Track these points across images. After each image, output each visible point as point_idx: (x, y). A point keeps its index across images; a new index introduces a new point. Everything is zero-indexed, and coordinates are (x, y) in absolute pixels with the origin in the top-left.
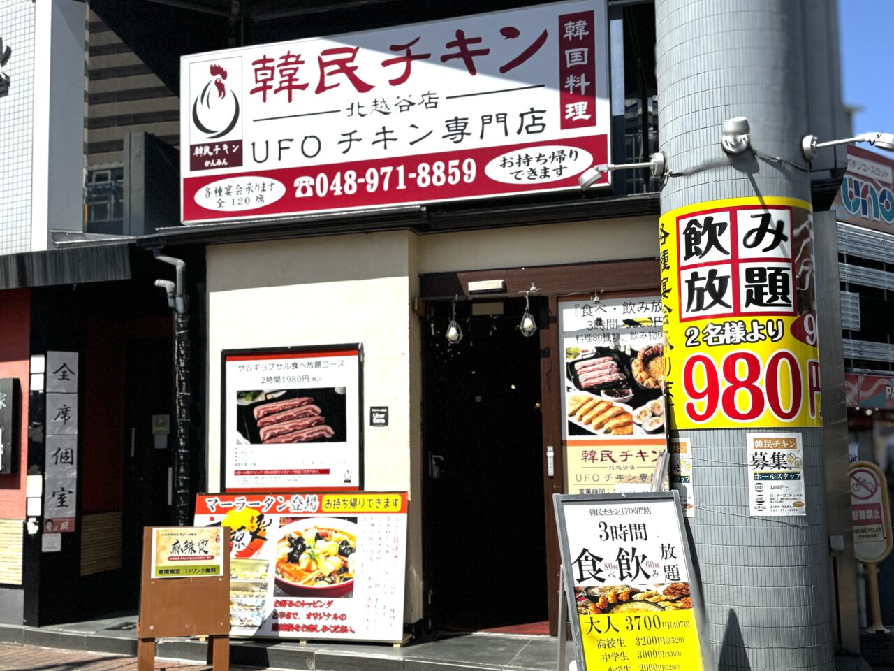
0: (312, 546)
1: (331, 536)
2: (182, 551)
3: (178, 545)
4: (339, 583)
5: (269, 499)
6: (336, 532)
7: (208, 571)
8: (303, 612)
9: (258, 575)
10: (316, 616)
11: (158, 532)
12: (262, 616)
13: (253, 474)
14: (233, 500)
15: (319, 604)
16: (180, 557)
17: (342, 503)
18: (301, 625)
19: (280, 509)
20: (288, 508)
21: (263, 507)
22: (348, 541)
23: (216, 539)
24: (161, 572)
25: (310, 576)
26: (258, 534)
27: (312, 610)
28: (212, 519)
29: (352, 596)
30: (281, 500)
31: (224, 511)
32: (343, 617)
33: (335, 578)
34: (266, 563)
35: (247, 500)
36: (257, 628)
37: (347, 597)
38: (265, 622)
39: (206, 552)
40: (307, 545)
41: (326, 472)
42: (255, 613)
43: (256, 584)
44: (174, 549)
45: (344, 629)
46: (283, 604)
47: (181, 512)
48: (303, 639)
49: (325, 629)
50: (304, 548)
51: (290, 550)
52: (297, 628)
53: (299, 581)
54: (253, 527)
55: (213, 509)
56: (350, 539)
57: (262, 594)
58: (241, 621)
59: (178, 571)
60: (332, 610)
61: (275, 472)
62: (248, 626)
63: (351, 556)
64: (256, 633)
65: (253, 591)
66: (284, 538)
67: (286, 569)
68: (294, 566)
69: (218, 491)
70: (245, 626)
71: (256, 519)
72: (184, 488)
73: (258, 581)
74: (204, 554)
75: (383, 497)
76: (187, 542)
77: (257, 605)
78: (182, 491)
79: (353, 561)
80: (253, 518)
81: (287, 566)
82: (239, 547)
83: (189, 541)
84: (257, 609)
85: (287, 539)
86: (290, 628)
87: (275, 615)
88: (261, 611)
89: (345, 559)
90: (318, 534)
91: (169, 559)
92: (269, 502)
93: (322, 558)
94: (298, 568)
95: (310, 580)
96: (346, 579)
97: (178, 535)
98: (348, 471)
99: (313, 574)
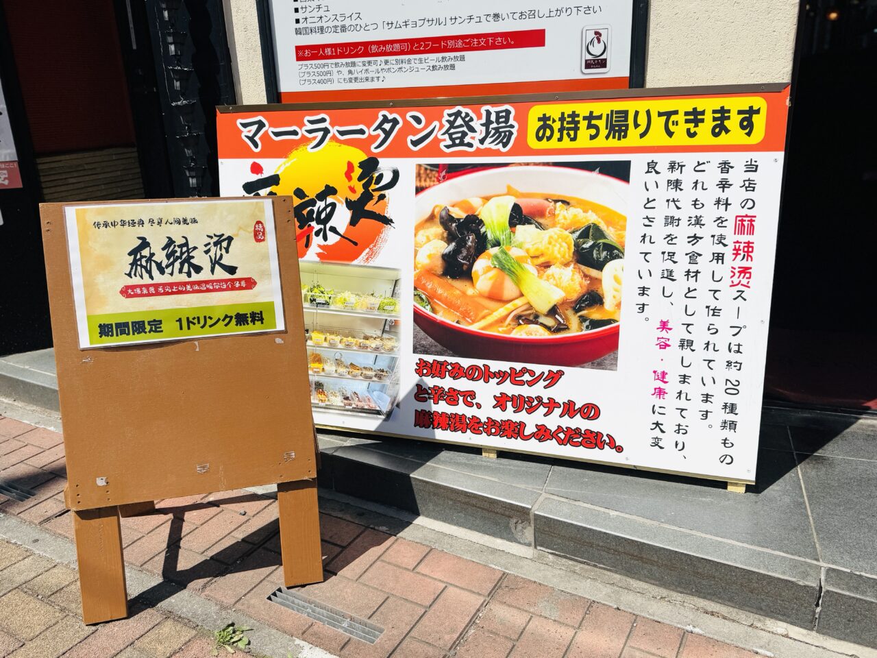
0: (502, 238)
1: (553, 215)
2: (162, 271)
3: (146, 252)
4: (576, 329)
5: (385, 120)
6: (565, 202)
7: (241, 319)
8: (486, 391)
9: (376, 301)
10: (521, 403)
11: (80, 218)
12: (391, 392)
13: (342, 56)
14: (301, 125)
15: (527, 377)
16: (156, 286)
17: (583, 124)
18: (484, 420)
19: (415, 143)
20: (437, 141)
21: (372, 139)
22: (603, 226)
23: (256, 234)
24: (105, 330)
25: (502, 311)
26: (369, 207)
27: (509, 388)
28: (256, 168)
29: (613, 365)
30: (418, 120)
31: (282, 151)
32: (591, 411)
33: (566, 319)
34: (393, 275)
35: (333, 124)
36: (383, 417)
37: (600, 366)
38: (398, 406)
39: (232, 270)
40: (490, 236)
41: (535, 39)
42: (376, 384)
43: (372, 322)
44: (134, 264)
45: (593, 440)
46: (438, 370)
47: (188, 152)
48: (489, 450)
49: (543, 433)
50: (482, 244)
51: (447, 248)
52: (475, 425)
53: (474, 322)
54: (352, 190)
55: (256, 145)
56: (609, 223)
57: (389, 344)
58: (347, 398)
59: (156, 325)
60: (560, 393)
61: (397, 47)
62: (363, 410)
63: (611, 266)
64: (380, 426)
65: (366, 338)
66: (432, 218)
67: (440, 291)
68: (459, 285)
69: (263, 100)
70: (353, 410)
71: (358, 172)
72: (184, 93)
73: (376, 315)
74: (227, 276)
75: (709, 105)
76: (171, 242)
77: (377, 367)
78: (182, 102)
79: (617, 279)
80: (350, 166)
81: (442, 287)
82: (325, 238)
83: (181, 241)
84: (380, 377)
85: (437, 220)
86: (457, 423)
87: (421, 393)
88: (387, 382)
89: (594, 273)
90: (516, 208)
91: (127, 292)
92: (387, 126)
93: (530, 269)
94: (470, 291)
95: (502, 320)
96: (595, 324)
97: (141, 223)
98: (598, 34)
99: (510, 306)
